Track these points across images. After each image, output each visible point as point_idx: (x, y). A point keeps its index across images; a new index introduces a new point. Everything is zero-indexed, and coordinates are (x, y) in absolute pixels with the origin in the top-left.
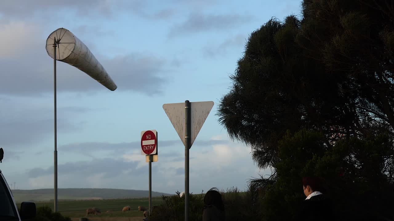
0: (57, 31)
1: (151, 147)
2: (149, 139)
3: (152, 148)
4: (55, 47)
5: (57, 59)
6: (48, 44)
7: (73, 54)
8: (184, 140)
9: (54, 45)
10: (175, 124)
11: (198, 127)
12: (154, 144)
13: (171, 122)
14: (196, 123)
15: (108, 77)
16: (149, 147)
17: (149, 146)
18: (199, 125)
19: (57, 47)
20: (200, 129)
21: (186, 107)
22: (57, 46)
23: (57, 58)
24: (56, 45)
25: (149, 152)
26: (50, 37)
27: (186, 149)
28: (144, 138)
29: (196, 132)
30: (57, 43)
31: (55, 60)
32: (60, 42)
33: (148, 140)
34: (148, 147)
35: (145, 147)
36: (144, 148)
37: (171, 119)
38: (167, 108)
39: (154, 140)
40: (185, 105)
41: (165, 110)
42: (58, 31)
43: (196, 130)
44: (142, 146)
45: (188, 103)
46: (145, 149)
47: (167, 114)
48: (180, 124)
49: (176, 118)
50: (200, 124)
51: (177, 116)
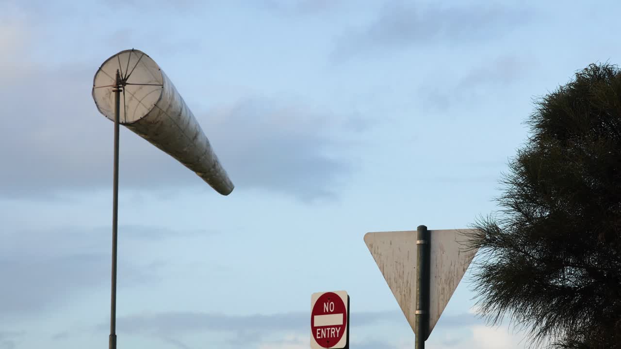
0: (120, 56)
1: (333, 330)
2: (330, 313)
3: (336, 333)
4: (118, 92)
5: (121, 121)
6: (97, 85)
7: (157, 110)
8: (413, 318)
9: (115, 89)
10: (393, 280)
11: (447, 288)
12: (341, 323)
13: (383, 274)
14: (443, 280)
15: (217, 165)
16: (330, 330)
17: (328, 329)
18: (449, 284)
19: (121, 93)
20: (451, 294)
21: (418, 242)
22: (121, 91)
23: (122, 119)
24: (120, 89)
25: (328, 342)
26: (103, 69)
27: (417, 339)
28: (318, 310)
29: (443, 300)
30: (121, 83)
31: (118, 123)
32: (127, 82)
33: (326, 313)
34: (327, 331)
35: (320, 332)
36: (318, 333)
37: (382, 268)
38: (373, 241)
39: (342, 315)
40: (416, 236)
41: (370, 246)
42: (124, 54)
43: (442, 297)
44: (314, 329)
45: (425, 233)
46: (320, 335)
47: (376, 255)
48: (405, 281)
49: (395, 266)
50: (452, 284)
51: (397, 262)
